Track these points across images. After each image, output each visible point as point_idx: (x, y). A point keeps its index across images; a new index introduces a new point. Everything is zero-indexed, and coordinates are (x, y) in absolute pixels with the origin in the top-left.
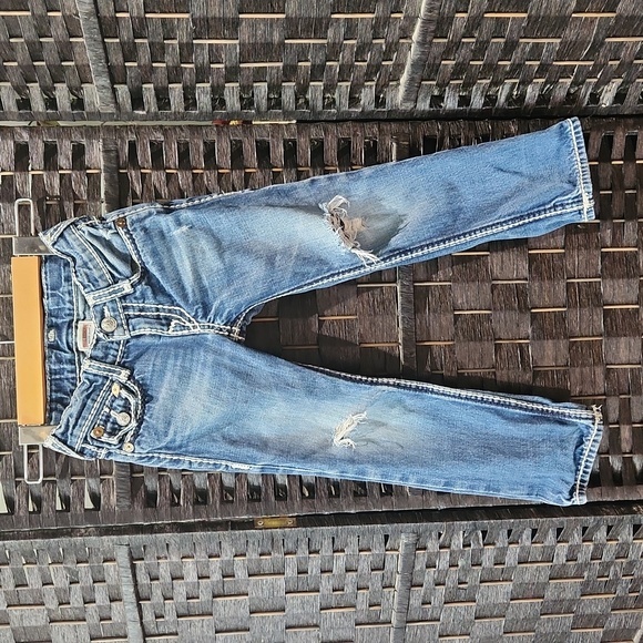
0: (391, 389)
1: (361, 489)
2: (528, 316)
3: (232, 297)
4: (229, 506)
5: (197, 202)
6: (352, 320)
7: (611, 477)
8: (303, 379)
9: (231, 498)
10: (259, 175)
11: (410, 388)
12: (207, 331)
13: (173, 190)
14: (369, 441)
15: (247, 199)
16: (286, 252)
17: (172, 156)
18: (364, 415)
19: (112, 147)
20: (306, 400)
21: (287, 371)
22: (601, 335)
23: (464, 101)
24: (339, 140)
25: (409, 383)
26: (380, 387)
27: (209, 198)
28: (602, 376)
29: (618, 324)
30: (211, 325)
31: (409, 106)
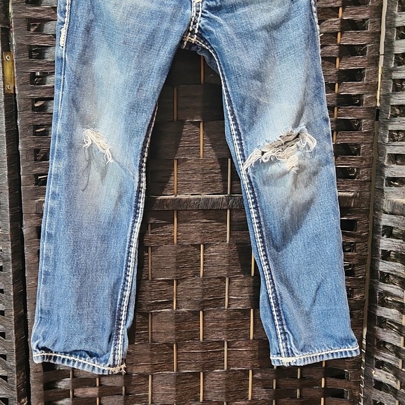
0: (136, 185)
1: (41, 156)
2: (197, 308)
3: (226, 35)
5: (314, 9)
7: (52, 380)
8: (146, 100)
9: (32, 30)
10: (333, 71)
11: (137, 202)
12: (194, 9)
18: (110, 160)
20: (126, 103)
21: (154, 85)
22: (178, 370)
23: (386, 256)
24: (356, 145)
25: (142, 201)
26: (137, 174)
27: (316, 20)
28: (142, 372)
29: (186, 384)
30: (200, 14)
31: (387, 207)
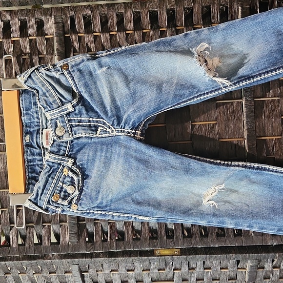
0: (241, 169)
1: (221, 232)
3: (135, 111)
4: (138, 242)
5: (112, 52)
6: (213, 124)
8: (182, 163)
9: (139, 237)
10: (152, 33)
11: (253, 168)
12: (120, 134)
13: (98, 45)
14: (226, 202)
15: (144, 49)
16: (169, 82)
17: (97, 24)
18: (223, 186)
19: (59, 20)
20: (185, 177)
21: (171, 159)
24: (203, 7)
25: (252, 165)
26: (233, 168)
27: (119, 49)
30: (123, 130)
